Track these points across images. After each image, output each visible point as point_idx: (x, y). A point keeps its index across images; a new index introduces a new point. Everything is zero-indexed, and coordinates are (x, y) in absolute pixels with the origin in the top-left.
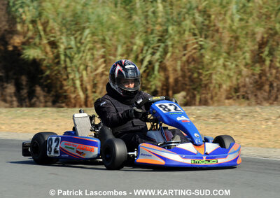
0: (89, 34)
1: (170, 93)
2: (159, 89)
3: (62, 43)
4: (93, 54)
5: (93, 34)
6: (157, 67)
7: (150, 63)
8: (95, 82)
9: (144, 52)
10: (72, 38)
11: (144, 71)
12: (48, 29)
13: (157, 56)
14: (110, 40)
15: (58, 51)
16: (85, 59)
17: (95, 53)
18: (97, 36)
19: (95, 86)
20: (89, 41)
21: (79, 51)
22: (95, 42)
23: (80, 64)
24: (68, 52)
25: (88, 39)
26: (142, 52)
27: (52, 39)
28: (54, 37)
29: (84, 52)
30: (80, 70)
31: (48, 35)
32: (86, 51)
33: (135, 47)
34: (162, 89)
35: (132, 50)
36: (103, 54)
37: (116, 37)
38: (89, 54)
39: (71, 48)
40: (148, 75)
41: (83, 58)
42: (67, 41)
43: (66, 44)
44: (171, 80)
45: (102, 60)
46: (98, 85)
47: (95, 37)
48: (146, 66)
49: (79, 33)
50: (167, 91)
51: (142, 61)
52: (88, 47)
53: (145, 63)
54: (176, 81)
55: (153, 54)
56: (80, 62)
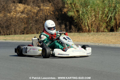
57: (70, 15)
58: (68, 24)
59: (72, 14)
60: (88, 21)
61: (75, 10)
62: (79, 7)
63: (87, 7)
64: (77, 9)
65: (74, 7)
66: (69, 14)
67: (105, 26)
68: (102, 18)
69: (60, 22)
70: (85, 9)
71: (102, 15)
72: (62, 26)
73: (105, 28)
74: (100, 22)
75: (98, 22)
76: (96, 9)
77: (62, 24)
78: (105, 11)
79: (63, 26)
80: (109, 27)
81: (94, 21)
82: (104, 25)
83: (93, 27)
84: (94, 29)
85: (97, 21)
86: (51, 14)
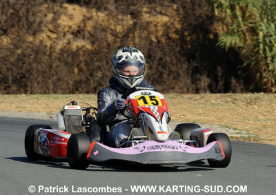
57: (228, 45)
58: (220, 74)
61: (244, 28)
62: (258, 19)
64: (251, 23)
65: (240, 19)
66: (225, 40)
69: (195, 64)
77: (201, 74)
79: (205, 81)
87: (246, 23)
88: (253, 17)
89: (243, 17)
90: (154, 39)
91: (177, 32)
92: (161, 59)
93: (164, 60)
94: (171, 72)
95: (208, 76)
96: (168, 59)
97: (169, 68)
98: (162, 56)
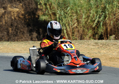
0: (70, 9)
1: (109, 35)
2: (103, 34)
3: (58, 14)
4: (72, 18)
5: (72, 9)
6: (101, 24)
7: (98, 22)
8: (73, 31)
9: (95, 17)
10: (63, 11)
11: (96, 26)
12: (52, 7)
13: (102, 18)
14: (80, 12)
15: (56, 17)
16: (69, 21)
17: (73, 18)
18: (74, 10)
19: (73, 33)
20: (70, 13)
21: (65, 17)
22: (73, 13)
23: (66, 23)
24: (60, 17)
25: (69, 12)
26: (94, 17)
27: (53, 12)
28: (55, 11)
29: (68, 17)
30: (66, 26)
31: (51, 10)
32: (69, 17)
33: (91, 15)
34: (105, 34)
35: (89, 16)
36: (76, 18)
37: (82, 10)
38: (70, 18)
39: (62, 16)
40: (98, 27)
41: (68, 20)
42: (60, 12)
43: (59, 14)
44: (109, 30)
45: (76, 21)
46: (75, 32)
47: (73, 11)
48: (97, 23)
49: (65, 9)
50: (107, 35)
51: (94, 21)
52: (69, 15)
53: (96, 22)
54: (111, 30)
55: (100, 17)
56: (66, 22)
57: (43, 20)
58: (41, 32)
59: (45, 19)
60: (68, 27)
61: (50, 13)
62: (56, 9)
63: (66, 9)
64: (53, 11)
66: (42, 18)
67: (91, 34)
68: (87, 24)
69: (31, 28)
70: (64, 11)
71: (87, 19)
72: (32, 34)
73: (92, 37)
74: (84, 29)
75: (82, 29)
76: (78, 11)
77: (33, 32)
78: (91, 13)
79: (35, 35)
80: (97, 35)
81: (77, 27)
82: (90, 32)
83: (75, 35)
84: (75, 38)
85: (81, 27)
86: (20, 18)
87: (51, 11)
88: (54, 8)
89: (50, 8)
90: (13, 18)
91: (22, 15)
92: (16, 26)
93: (18, 27)
94: (21, 31)
95: (36, 33)
96: (20, 26)
97: (20, 30)
98: (17, 25)
